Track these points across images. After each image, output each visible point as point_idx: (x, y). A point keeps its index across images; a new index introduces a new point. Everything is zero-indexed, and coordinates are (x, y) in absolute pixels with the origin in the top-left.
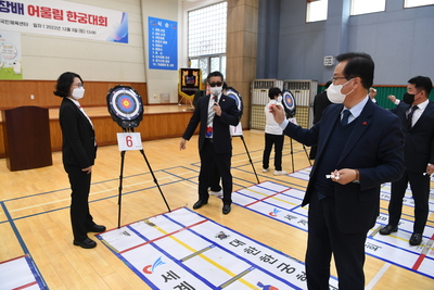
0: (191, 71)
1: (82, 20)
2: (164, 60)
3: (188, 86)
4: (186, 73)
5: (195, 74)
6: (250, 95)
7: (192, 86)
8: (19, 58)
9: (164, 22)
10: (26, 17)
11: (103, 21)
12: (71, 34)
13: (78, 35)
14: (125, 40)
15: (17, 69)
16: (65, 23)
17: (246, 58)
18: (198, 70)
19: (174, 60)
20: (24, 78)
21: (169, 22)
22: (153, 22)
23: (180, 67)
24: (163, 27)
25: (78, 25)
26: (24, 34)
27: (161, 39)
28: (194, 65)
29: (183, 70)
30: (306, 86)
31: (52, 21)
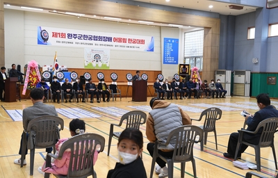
0: (184, 65)
1: (134, 42)
2: (171, 59)
3: (183, 73)
4: (182, 67)
5: (187, 67)
6: (215, 77)
7: (185, 73)
8: (109, 60)
9: (172, 39)
10: (112, 43)
11: (142, 42)
12: (129, 49)
13: (132, 49)
14: (152, 50)
15: (108, 65)
16: (127, 44)
17: (212, 60)
18: (188, 65)
19: (176, 60)
20: (110, 69)
21: (174, 39)
22: (166, 40)
23: (179, 63)
24: (171, 42)
25: (132, 45)
26: (111, 50)
27: (170, 48)
28: (187, 62)
29: (181, 65)
30: (243, 73)
31: (122, 44)
